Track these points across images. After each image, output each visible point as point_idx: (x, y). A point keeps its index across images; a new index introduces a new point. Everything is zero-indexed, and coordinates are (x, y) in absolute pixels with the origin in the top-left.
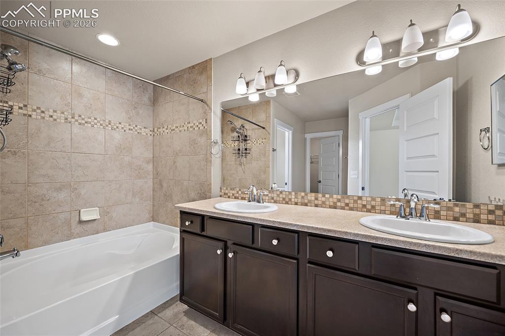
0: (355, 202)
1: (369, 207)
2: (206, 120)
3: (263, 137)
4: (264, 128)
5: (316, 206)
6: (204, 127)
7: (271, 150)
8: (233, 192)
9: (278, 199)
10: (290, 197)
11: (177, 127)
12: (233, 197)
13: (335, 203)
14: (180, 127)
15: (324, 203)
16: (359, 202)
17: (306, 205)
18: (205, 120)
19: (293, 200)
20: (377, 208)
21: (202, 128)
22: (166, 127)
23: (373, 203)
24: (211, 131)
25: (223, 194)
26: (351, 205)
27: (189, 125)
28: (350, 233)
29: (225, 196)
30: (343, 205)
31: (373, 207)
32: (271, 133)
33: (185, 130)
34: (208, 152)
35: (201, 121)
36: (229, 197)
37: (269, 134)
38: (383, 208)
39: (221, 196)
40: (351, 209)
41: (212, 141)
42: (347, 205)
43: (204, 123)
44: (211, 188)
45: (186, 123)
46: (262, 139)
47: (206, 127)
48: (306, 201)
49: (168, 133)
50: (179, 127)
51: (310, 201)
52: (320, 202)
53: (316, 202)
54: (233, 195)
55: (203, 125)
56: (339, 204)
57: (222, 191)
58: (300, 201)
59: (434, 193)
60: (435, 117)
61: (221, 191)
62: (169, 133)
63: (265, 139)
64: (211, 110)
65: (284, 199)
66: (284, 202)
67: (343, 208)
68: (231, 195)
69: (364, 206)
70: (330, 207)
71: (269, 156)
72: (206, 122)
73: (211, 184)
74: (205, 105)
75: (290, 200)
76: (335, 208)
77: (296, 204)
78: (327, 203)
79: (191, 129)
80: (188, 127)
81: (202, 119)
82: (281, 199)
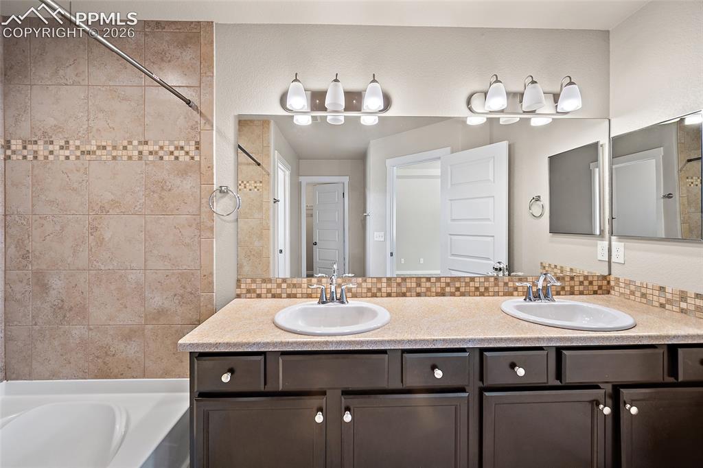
0: (467, 284)
1: (482, 289)
2: (197, 143)
3: (256, 179)
4: (259, 164)
5: (418, 295)
6: (192, 158)
7: (272, 201)
8: (269, 286)
9: (359, 290)
10: (379, 286)
11: (104, 148)
12: (270, 295)
13: (443, 289)
14: (115, 148)
15: (428, 289)
16: (472, 284)
17: (404, 295)
18: (193, 143)
19: (384, 290)
20: (491, 289)
21: (183, 158)
22: (62, 143)
23: (486, 284)
24: (210, 167)
25: (244, 291)
26: (462, 289)
27: (146, 149)
28: (543, 339)
29: (248, 295)
30: (453, 290)
31: (487, 289)
32: (272, 173)
33: (130, 158)
34: (203, 209)
35: (182, 143)
36: (259, 296)
37: (269, 175)
38: (496, 289)
39: (238, 296)
40: (463, 294)
41: (215, 187)
42: (458, 289)
43: (191, 148)
44: (211, 283)
45: (135, 143)
46: (255, 182)
47: (197, 158)
48: (404, 290)
49: (67, 158)
50: (109, 148)
51: (409, 290)
52: (424, 290)
53: (418, 290)
54: (269, 291)
55: (187, 153)
56: (448, 289)
57: (243, 286)
58: (394, 290)
59: (488, 259)
60: (490, 178)
61: (239, 286)
62: (72, 158)
63: (261, 182)
64: (212, 126)
65: (369, 290)
66: (369, 294)
67: (452, 294)
68: (264, 291)
69: (477, 289)
70: (438, 294)
71: (268, 210)
72: (197, 148)
73: (212, 274)
74: (195, 113)
75: (380, 290)
76: (443, 295)
77: (389, 295)
78: (433, 289)
79: (151, 158)
80: (140, 153)
81: (188, 141)
82: (364, 290)
